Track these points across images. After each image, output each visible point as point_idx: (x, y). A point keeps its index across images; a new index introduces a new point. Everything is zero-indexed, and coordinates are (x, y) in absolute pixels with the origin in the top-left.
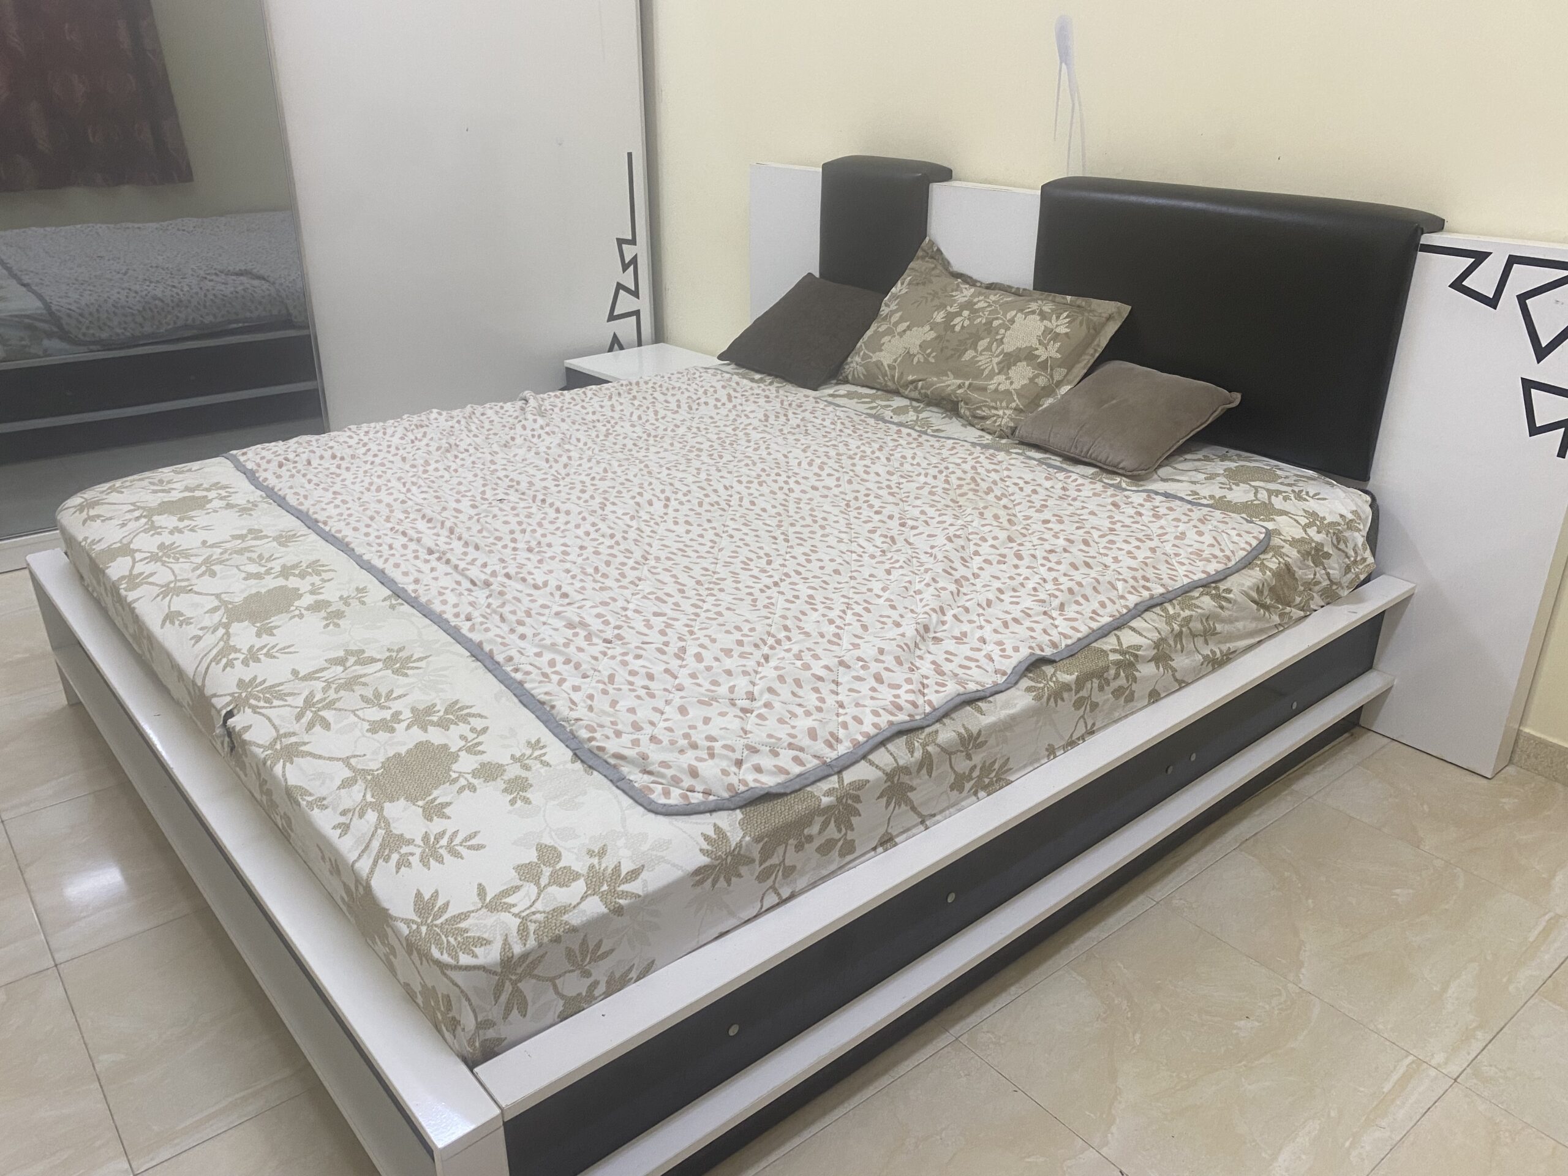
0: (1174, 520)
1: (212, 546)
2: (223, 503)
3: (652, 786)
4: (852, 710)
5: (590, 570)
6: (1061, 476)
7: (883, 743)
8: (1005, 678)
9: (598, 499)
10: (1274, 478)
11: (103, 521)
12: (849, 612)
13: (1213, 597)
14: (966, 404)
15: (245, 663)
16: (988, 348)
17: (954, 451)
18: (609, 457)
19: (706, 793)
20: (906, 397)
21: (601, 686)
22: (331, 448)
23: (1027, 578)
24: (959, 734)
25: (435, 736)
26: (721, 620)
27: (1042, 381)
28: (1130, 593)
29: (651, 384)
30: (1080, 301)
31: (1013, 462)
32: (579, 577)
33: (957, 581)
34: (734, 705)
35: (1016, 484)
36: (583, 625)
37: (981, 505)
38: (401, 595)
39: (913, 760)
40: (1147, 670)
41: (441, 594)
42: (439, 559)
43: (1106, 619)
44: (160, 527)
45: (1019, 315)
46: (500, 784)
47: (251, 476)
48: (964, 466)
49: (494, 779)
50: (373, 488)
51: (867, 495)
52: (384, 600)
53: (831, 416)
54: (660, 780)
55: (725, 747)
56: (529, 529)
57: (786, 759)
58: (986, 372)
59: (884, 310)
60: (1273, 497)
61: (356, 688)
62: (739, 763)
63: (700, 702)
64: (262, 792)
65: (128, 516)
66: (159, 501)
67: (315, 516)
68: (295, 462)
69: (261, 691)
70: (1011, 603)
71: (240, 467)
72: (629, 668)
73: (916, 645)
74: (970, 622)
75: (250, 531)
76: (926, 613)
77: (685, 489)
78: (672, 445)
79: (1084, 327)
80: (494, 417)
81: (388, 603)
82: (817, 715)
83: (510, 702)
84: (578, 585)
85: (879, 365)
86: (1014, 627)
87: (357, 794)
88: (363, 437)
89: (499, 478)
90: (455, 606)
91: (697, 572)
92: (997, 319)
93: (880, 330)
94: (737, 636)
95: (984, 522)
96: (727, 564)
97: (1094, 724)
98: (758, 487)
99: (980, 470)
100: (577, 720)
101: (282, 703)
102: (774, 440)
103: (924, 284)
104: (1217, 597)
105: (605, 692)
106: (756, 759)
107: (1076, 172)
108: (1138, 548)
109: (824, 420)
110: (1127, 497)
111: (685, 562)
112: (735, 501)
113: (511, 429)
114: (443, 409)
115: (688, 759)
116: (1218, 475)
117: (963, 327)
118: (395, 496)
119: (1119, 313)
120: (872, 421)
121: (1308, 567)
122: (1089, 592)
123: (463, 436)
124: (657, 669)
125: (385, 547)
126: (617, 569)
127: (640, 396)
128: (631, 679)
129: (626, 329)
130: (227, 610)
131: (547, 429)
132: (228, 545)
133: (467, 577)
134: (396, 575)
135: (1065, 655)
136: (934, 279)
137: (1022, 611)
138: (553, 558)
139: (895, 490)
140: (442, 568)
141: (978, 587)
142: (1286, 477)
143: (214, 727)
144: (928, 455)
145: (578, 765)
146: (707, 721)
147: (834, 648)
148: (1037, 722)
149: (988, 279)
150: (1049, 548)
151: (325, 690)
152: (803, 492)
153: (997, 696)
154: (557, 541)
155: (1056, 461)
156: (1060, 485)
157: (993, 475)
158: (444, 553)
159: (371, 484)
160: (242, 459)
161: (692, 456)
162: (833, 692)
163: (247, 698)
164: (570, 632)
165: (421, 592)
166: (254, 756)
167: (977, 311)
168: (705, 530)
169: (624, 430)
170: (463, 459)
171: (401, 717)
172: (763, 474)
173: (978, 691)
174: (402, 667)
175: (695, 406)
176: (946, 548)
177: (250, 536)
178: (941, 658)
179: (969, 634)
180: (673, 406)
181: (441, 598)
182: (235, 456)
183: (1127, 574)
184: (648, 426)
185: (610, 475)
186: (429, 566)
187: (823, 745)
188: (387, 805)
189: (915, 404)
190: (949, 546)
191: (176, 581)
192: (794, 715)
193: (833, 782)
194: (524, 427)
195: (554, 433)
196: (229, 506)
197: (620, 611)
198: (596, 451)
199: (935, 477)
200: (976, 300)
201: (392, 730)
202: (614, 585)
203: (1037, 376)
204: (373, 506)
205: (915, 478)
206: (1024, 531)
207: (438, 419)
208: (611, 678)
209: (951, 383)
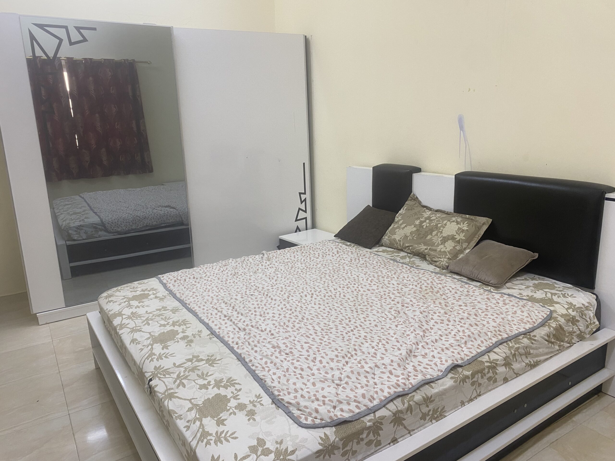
0: (512, 306)
1: (150, 313)
2: (154, 296)
3: (301, 415)
4: (379, 386)
5: (282, 324)
6: (467, 286)
7: (392, 400)
8: (442, 373)
9: (287, 294)
10: (554, 288)
11: (113, 303)
12: (380, 343)
13: (528, 339)
14: (429, 256)
15: (157, 360)
16: (437, 235)
17: (424, 275)
18: (292, 277)
19: (322, 419)
20: (406, 252)
21: (284, 373)
22: (193, 274)
23: (452, 330)
24: (423, 397)
25: (222, 392)
26: (330, 346)
27: (458, 248)
28: (493, 337)
29: (309, 247)
30: (472, 217)
31: (447, 280)
32: (277, 327)
33: (424, 331)
34: (334, 382)
35: (448, 289)
36: (278, 347)
37: (435, 298)
38: (214, 333)
39: (404, 407)
40: (501, 369)
41: (228, 333)
42: (228, 319)
43: (483, 348)
44: (132, 306)
45: (448, 222)
46: (245, 412)
47: (165, 285)
48: (428, 281)
49: (243, 410)
50: (207, 290)
51: (389, 293)
52: (208, 336)
53: (376, 260)
54: (304, 413)
55: (329, 400)
56: (261, 307)
57: (353, 406)
58: (436, 244)
59: (396, 219)
60: (553, 296)
61: (195, 371)
62: (335, 407)
63: (320, 381)
64: (160, 411)
65: (122, 301)
66: (132, 295)
67: (186, 302)
68: (180, 280)
69: (162, 371)
70: (445, 341)
71: (161, 282)
72: (294, 365)
73: (406, 358)
74: (429, 349)
75: (163, 307)
76: (410, 345)
77: (319, 290)
78: (315, 271)
79: (474, 227)
80: (252, 261)
81: (209, 337)
82: (366, 388)
83: (250, 379)
84: (277, 330)
85: (395, 240)
86: (446, 351)
87: (192, 415)
88: (205, 270)
89: (252, 286)
90: (233, 338)
91: (322, 325)
92: (440, 224)
93: (395, 227)
94: (336, 353)
95: (435, 305)
96: (334, 322)
97: (480, 392)
98: (347, 289)
99: (434, 283)
100: (274, 387)
101: (169, 376)
102: (354, 270)
103: (411, 210)
104: (530, 339)
105: (285, 376)
106: (341, 406)
107: (468, 169)
108: (497, 318)
109: (373, 261)
110: (493, 295)
111: (317, 321)
112: (338, 295)
113: (257, 266)
114: (234, 258)
115: (315, 405)
116: (531, 286)
117: (427, 226)
118: (214, 294)
119: (488, 222)
120: (392, 262)
121: (570, 326)
122: (477, 336)
123: (240, 269)
124: (305, 366)
125: (209, 314)
126: (292, 323)
127: (304, 252)
128: (295, 370)
129: (301, 224)
130: (153, 339)
131: (270, 266)
132: (155, 313)
133: (237, 326)
134: (212, 325)
135: (467, 363)
136: (415, 208)
137: (449, 345)
138: (269, 319)
139: (400, 291)
140: (229, 323)
141: (432, 334)
142: (559, 288)
143: (145, 384)
144: (413, 277)
145: (274, 406)
146: (323, 389)
147: (374, 359)
148: (456, 391)
149: (436, 208)
150: (461, 317)
151: (184, 372)
152: (364, 291)
153: (439, 381)
154: (270, 311)
155: (465, 280)
156: (466, 290)
157: (439, 285)
158: (230, 317)
159: (206, 289)
160: (162, 279)
161: (323, 276)
162: (372, 378)
163: (157, 374)
164: (273, 350)
165: (221, 332)
166: (158, 396)
167: (432, 220)
168: (326, 307)
169: (298, 266)
170: (239, 278)
171: (211, 383)
172: (349, 284)
173: (431, 379)
174: (213, 363)
175: (325, 256)
176: (420, 316)
177: (163, 309)
178: (416, 364)
179: (428, 354)
180: (317, 256)
181: (228, 335)
182: (160, 277)
183: (492, 329)
184: (307, 264)
185: (292, 284)
186: (224, 322)
187: (368, 401)
188: (204, 419)
189: (409, 255)
190: (421, 316)
191: (136, 326)
192: (357, 388)
193: (371, 416)
194: (262, 265)
195: (273, 267)
196: (156, 297)
197: (292, 341)
198: (287, 274)
199: (416, 286)
200: (432, 216)
201: (207, 389)
202: (291, 330)
203: (456, 246)
204: (206, 298)
205: (408, 286)
206: (451, 310)
207: (232, 262)
208: (288, 369)
209: (422, 248)
